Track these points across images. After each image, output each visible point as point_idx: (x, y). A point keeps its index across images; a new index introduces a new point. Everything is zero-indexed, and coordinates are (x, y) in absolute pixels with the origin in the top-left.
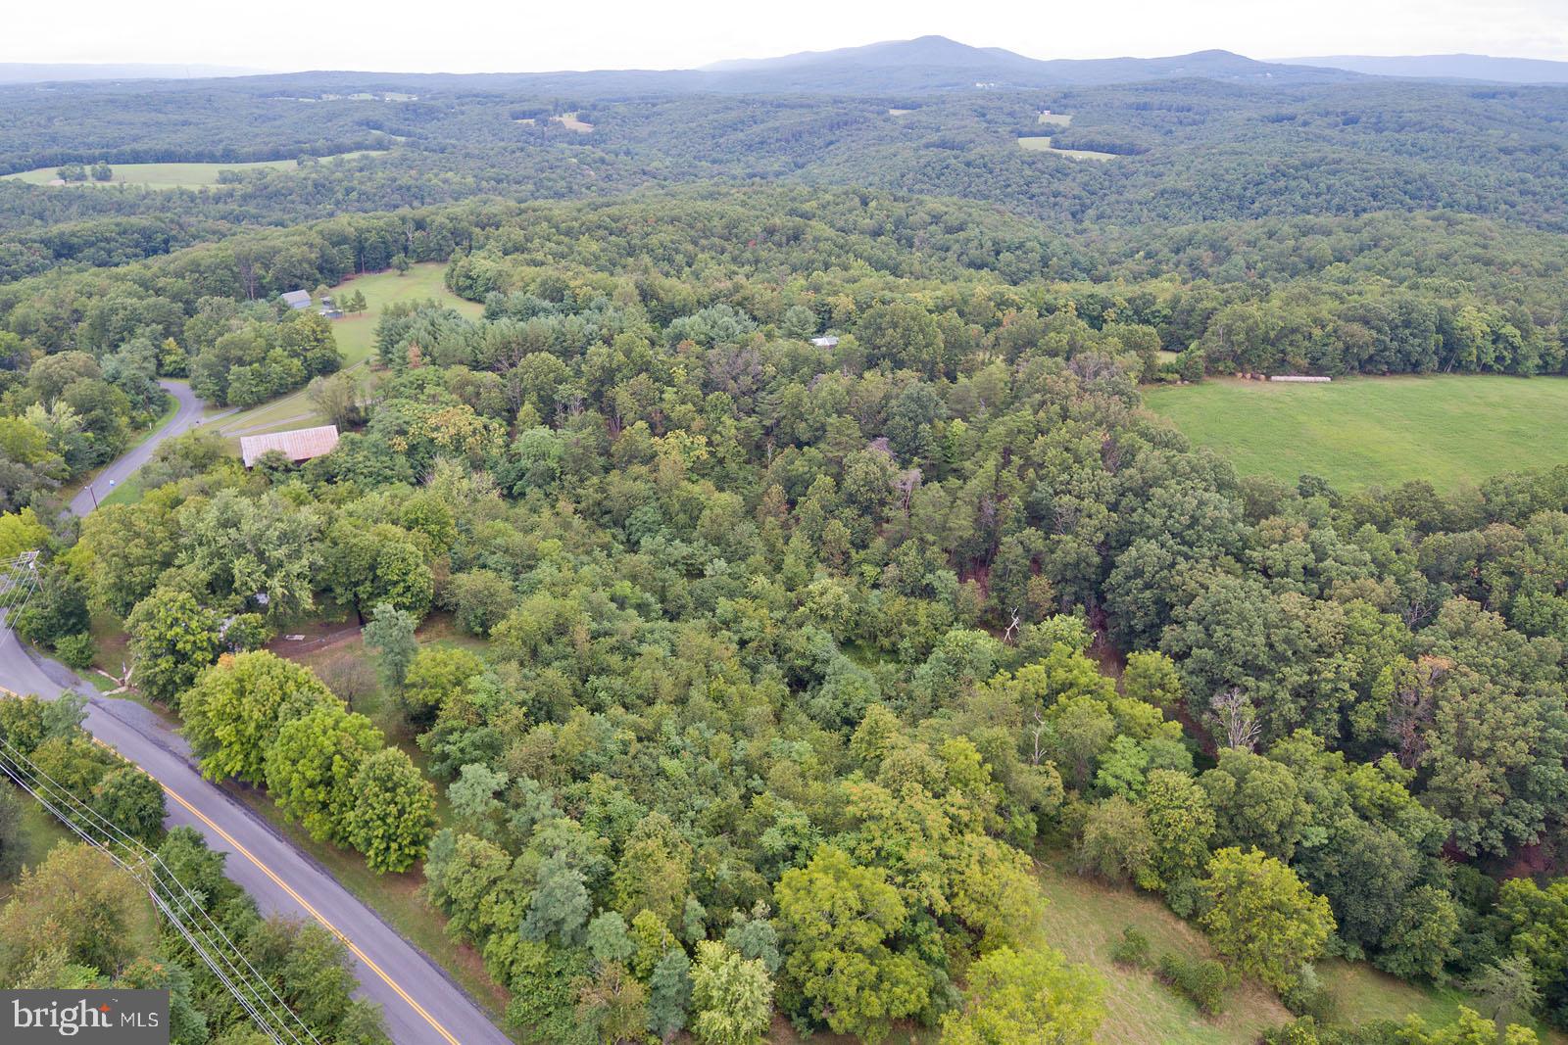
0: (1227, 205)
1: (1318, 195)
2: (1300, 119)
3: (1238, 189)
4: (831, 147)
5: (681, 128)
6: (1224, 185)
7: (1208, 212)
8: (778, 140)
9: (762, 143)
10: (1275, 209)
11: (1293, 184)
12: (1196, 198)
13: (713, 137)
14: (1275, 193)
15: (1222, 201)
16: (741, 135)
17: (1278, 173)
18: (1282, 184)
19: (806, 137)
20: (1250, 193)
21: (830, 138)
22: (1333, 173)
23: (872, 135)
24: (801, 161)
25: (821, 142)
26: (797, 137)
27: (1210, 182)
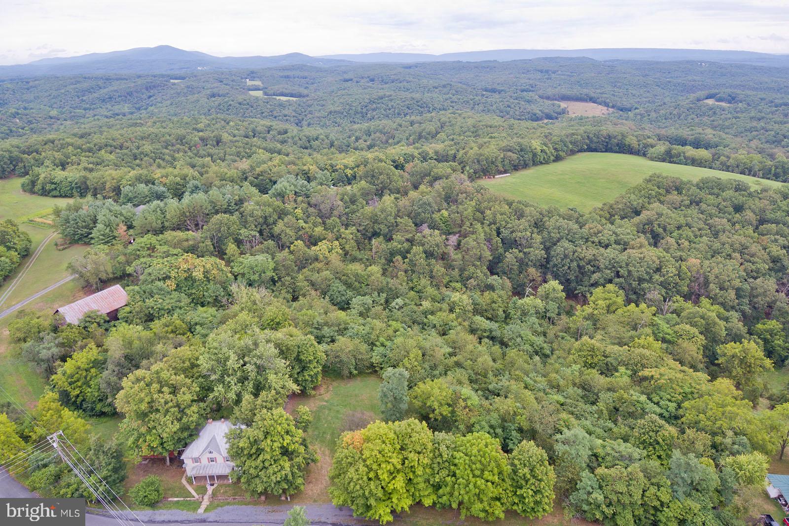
0: (358, 116)
1: (390, 109)
2: (355, 80)
3: (360, 110)
4: (152, 99)
5: (54, 93)
6: (354, 108)
7: (351, 119)
8: (119, 96)
9: (110, 98)
10: (376, 116)
11: (379, 105)
12: (345, 114)
13: (78, 97)
14: (374, 110)
15: (355, 114)
16: (96, 95)
17: (371, 102)
18: (374, 106)
19: (135, 94)
20: (364, 110)
21: (149, 94)
22: (391, 100)
23: (172, 92)
24: (137, 106)
25: (145, 96)
26: (130, 94)
27: (348, 107)
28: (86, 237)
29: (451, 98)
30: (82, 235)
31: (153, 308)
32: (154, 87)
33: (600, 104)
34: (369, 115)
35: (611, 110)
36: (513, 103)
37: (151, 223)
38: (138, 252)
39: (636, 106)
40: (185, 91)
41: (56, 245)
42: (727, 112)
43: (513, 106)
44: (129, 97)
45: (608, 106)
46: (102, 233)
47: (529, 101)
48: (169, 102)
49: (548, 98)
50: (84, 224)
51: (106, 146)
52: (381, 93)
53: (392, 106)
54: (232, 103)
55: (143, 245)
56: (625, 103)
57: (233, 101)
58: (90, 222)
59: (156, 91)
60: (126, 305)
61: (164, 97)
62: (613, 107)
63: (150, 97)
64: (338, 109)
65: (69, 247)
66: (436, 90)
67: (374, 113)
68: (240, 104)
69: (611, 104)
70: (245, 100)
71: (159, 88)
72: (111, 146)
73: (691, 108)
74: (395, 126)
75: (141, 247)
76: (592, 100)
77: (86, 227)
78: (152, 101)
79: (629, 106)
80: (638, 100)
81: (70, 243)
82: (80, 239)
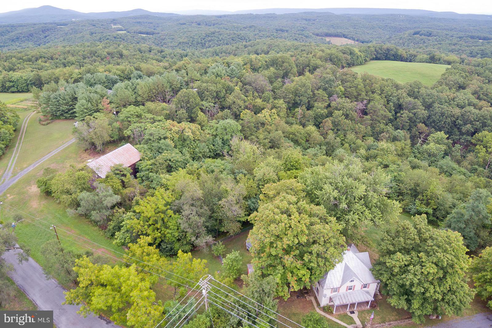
0: (199, 45)
1: (220, 41)
2: (187, 24)
3: (200, 41)
4: (47, 38)
6: (196, 40)
11: (213, 38)
12: (190, 44)
14: (209, 41)
15: (197, 44)
16: (6, 37)
17: (207, 36)
18: (210, 38)
19: (35, 35)
20: (203, 41)
21: (45, 35)
22: (220, 35)
23: (62, 33)
24: (38, 43)
25: (42, 36)
26: (31, 35)
27: (191, 39)
28: (67, 112)
29: (258, 34)
30: (63, 111)
31: (170, 160)
32: (48, 30)
33: (350, 39)
34: (207, 45)
35: (356, 42)
36: (298, 37)
37: (128, 98)
38: (129, 119)
39: (371, 39)
40: (71, 32)
41: (40, 120)
42: (431, 41)
43: (298, 39)
44: (30, 37)
45: (354, 40)
46: (85, 107)
47: (306, 37)
48: (62, 39)
49: (318, 35)
50: (64, 101)
51: (41, 57)
52: (213, 30)
53: (222, 38)
54: (109, 37)
55: (132, 113)
56: (364, 38)
57: (109, 36)
58: (69, 100)
59: (50, 33)
60: (141, 160)
61: (56, 36)
62: (357, 41)
63: (46, 37)
64: (185, 41)
65: (52, 122)
66: (246, 30)
67: (210, 43)
68: (115, 38)
69: (356, 39)
70: (118, 35)
71: (51, 31)
72: (45, 58)
73: (410, 39)
74: (234, 48)
75: (131, 115)
76: (345, 36)
77: (67, 104)
78: (48, 39)
79: (367, 40)
80: (371, 36)
81: (52, 119)
82: (62, 115)
